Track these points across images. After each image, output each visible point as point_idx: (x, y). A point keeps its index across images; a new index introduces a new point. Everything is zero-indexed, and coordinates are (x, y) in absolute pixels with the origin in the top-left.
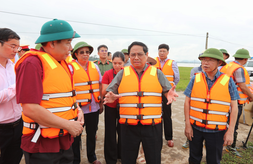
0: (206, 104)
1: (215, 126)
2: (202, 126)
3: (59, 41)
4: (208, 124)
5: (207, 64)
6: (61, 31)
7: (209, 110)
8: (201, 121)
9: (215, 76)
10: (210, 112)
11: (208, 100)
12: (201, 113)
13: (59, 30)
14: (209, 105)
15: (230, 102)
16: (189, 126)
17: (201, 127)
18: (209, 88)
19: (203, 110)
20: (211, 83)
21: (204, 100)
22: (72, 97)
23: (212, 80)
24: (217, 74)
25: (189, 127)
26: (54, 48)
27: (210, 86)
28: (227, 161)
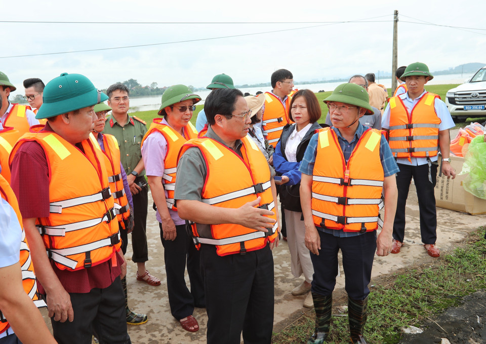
0: (342, 187)
1: (360, 225)
2: (337, 228)
3: (76, 112)
4: (348, 224)
5: (338, 115)
6: (78, 95)
7: (349, 198)
8: (336, 219)
9: (356, 134)
10: (350, 202)
11: (346, 181)
12: (335, 204)
13: (75, 92)
14: (349, 189)
15: (383, 180)
16: (313, 230)
17: (335, 230)
18: (347, 157)
19: (337, 198)
20: (349, 146)
21: (339, 181)
22: (102, 200)
23: (350, 142)
24: (358, 131)
25: (312, 232)
26: (68, 123)
27: (348, 152)
28: (403, 288)
